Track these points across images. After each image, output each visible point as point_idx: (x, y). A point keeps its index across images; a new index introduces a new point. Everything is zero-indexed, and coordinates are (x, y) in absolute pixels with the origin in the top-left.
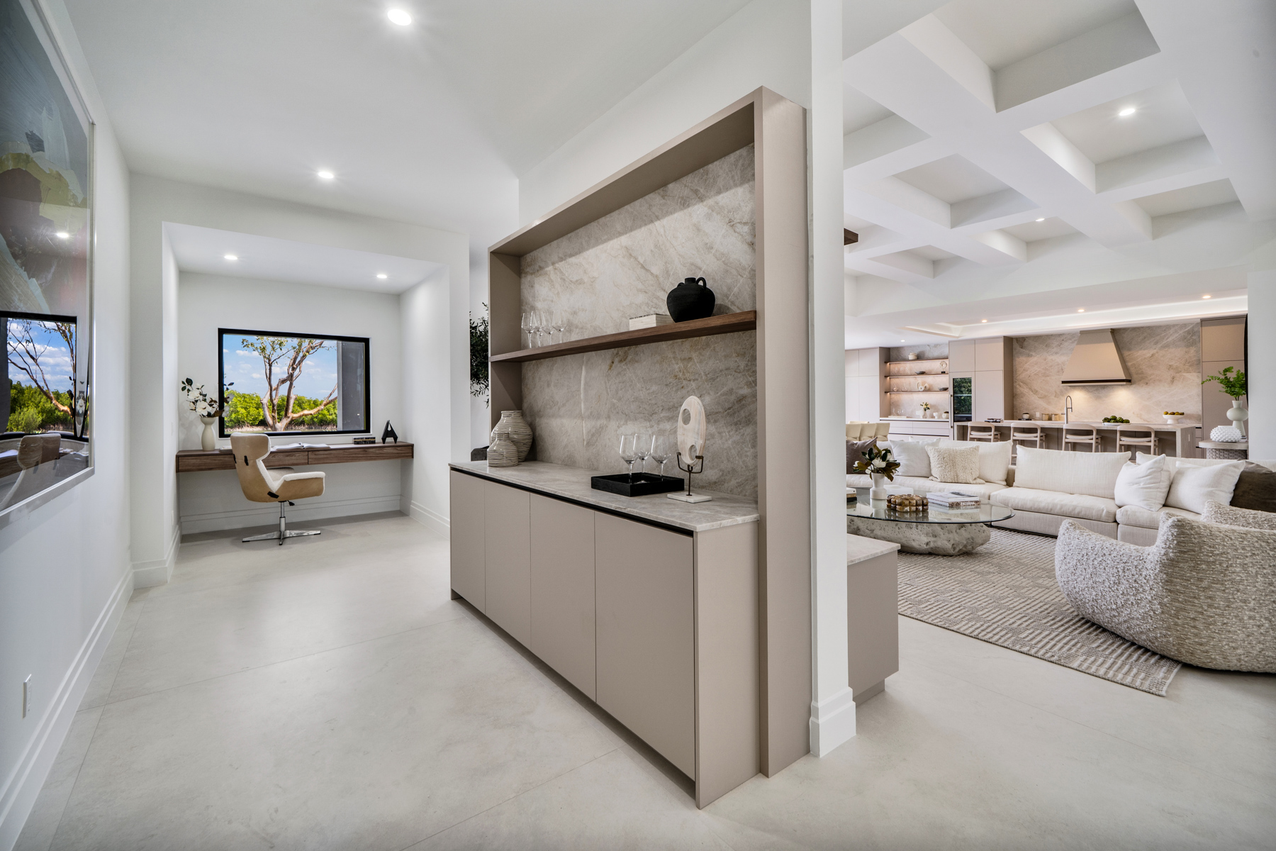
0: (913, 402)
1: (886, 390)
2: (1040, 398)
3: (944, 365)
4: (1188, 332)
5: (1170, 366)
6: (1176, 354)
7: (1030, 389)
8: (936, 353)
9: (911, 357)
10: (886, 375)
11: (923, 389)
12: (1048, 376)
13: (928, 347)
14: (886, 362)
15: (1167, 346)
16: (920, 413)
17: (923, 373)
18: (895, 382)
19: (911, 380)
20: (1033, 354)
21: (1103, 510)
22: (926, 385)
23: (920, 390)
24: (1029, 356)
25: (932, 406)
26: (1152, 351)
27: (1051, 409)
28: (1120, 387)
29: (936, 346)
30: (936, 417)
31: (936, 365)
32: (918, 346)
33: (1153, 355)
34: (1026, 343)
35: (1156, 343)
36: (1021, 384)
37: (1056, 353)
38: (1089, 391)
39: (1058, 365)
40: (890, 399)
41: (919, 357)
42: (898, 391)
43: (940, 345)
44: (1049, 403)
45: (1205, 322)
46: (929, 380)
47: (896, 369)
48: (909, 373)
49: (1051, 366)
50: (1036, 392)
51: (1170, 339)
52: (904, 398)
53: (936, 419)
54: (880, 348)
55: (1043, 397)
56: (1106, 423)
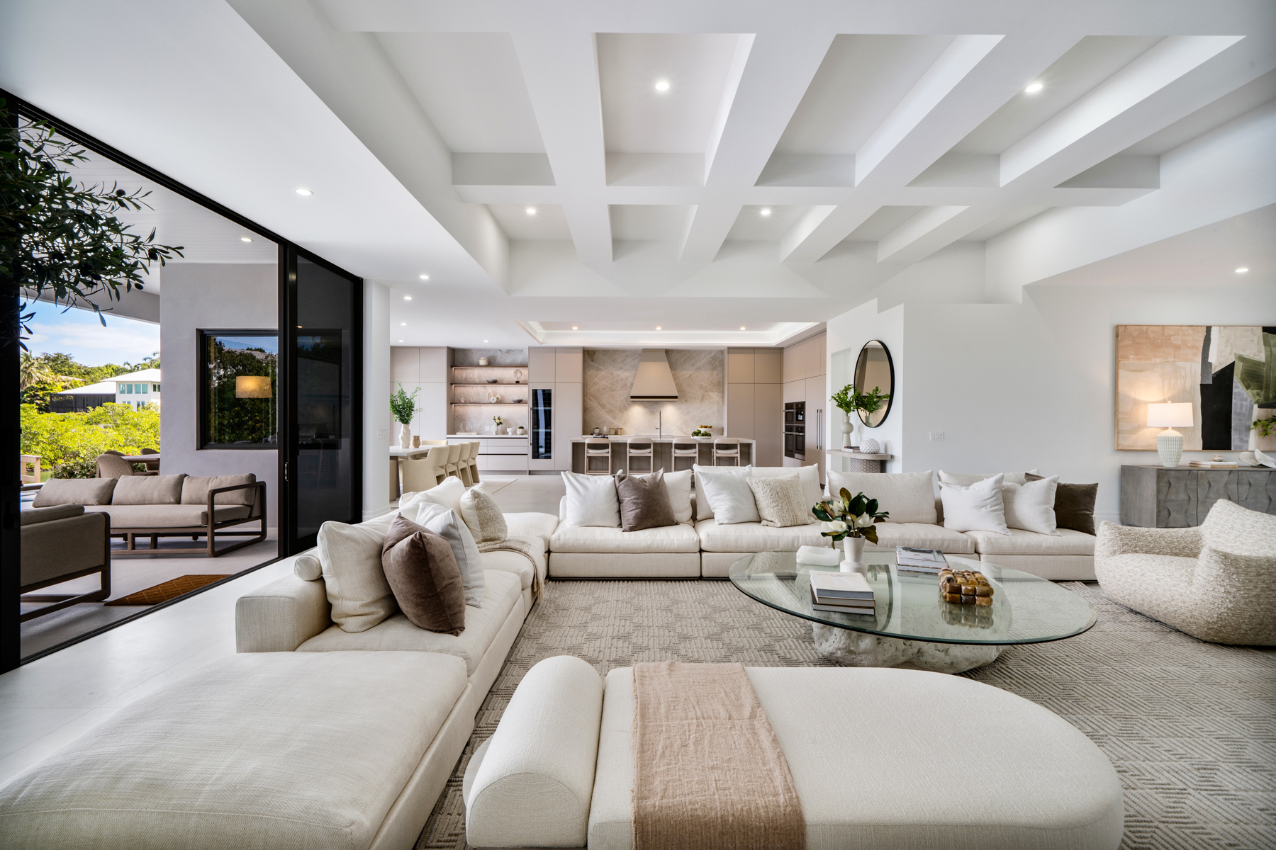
0: (482, 417)
1: (453, 401)
2: (607, 412)
3: (519, 374)
4: (713, 358)
5: (702, 386)
6: (705, 376)
7: (599, 403)
8: (508, 360)
9: (482, 362)
10: (452, 382)
11: (495, 400)
12: (614, 391)
13: (499, 353)
14: (452, 367)
15: (699, 369)
16: (492, 429)
17: (495, 382)
18: (461, 390)
19: (480, 389)
20: (602, 368)
21: (967, 541)
22: (498, 396)
23: (491, 401)
24: (599, 369)
25: (504, 420)
26: (690, 372)
27: (617, 424)
28: (668, 403)
29: (508, 351)
30: (510, 433)
31: (509, 374)
32: (489, 350)
33: (691, 376)
34: (595, 357)
35: (693, 365)
36: (591, 398)
37: (621, 369)
38: (645, 407)
39: (622, 380)
40: (455, 411)
41: (491, 364)
42: (465, 403)
43: (513, 351)
44: (614, 418)
45: (733, 350)
46: (500, 390)
47: (464, 376)
48: (477, 381)
49: (617, 381)
50: (603, 406)
51: (702, 363)
52: (471, 410)
53: (510, 435)
54: (448, 348)
55: (610, 412)
56: (696, 437)
